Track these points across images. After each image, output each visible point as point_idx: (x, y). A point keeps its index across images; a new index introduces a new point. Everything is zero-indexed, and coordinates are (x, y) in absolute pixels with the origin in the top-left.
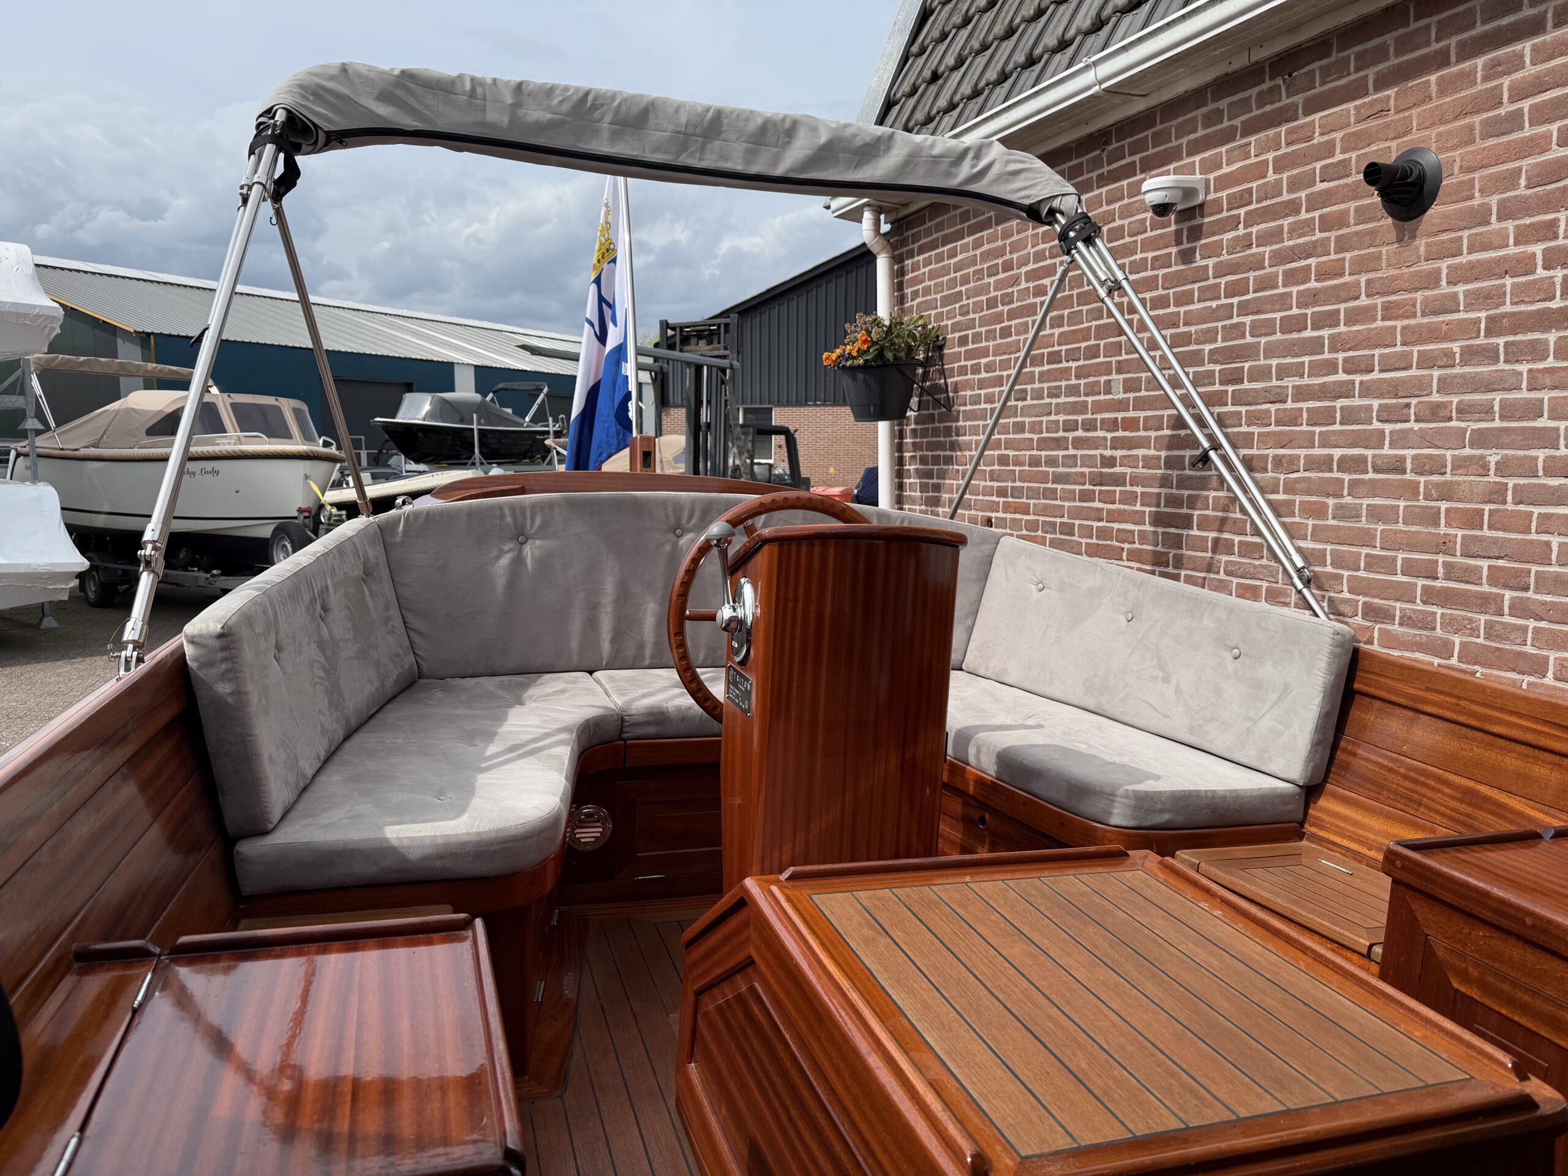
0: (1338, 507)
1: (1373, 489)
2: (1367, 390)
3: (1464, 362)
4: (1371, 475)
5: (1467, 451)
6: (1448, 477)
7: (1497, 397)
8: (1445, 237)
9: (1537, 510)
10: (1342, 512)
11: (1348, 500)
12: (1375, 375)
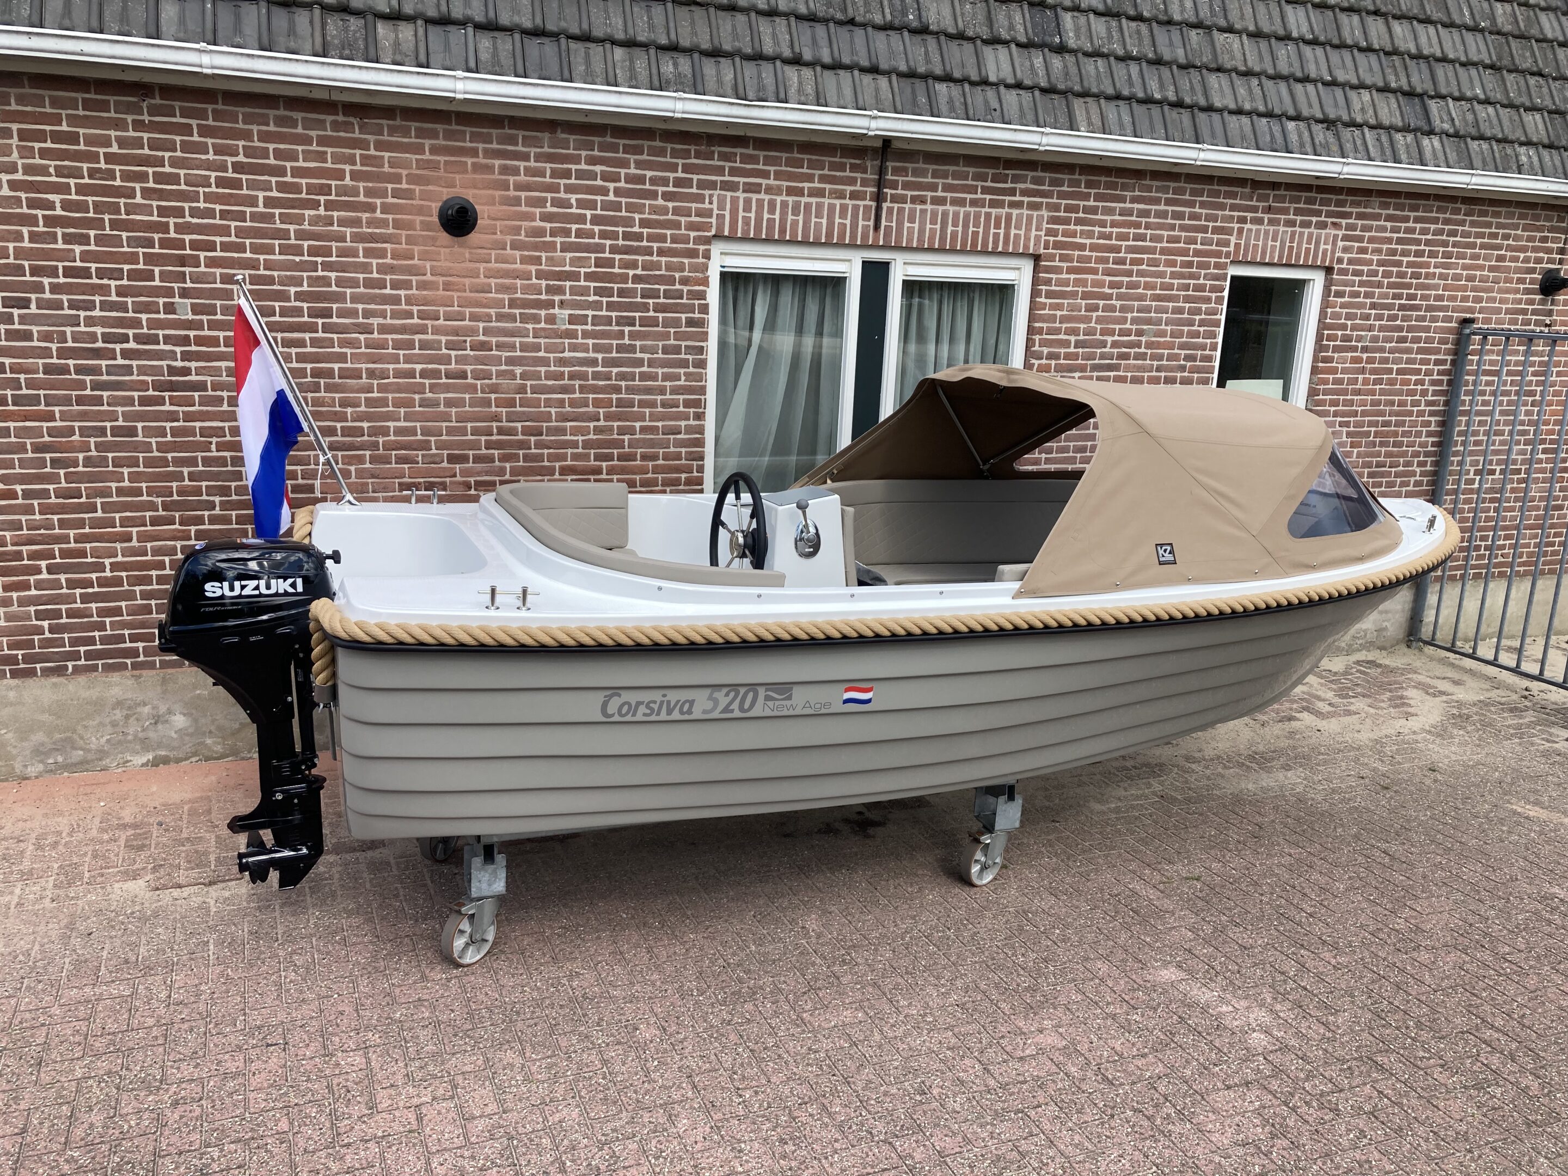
0: (422, 400)
1: (447, 389)
2: (436, 331)
3: (497, 321)
4: (444, 380)
5: (503, 367)
6: (494, 381)
7: (518, 340)
8: (480, 251)
9: (543, 396)
10: (424, 403)
11: (430, 395)
12: (441, 322)
